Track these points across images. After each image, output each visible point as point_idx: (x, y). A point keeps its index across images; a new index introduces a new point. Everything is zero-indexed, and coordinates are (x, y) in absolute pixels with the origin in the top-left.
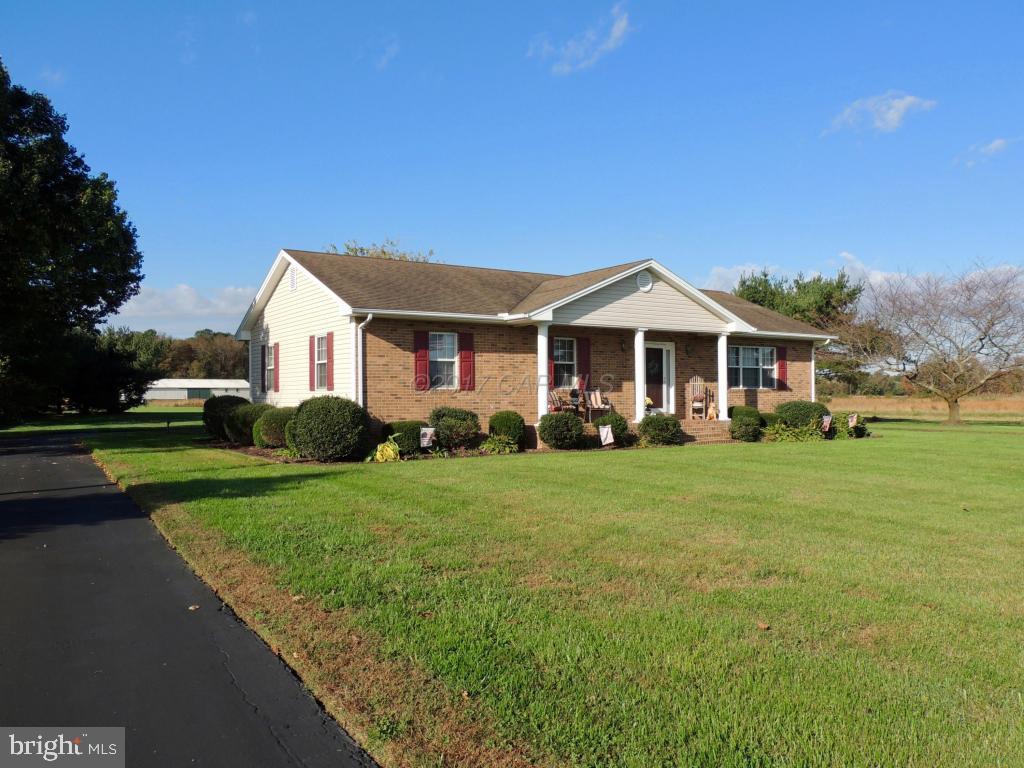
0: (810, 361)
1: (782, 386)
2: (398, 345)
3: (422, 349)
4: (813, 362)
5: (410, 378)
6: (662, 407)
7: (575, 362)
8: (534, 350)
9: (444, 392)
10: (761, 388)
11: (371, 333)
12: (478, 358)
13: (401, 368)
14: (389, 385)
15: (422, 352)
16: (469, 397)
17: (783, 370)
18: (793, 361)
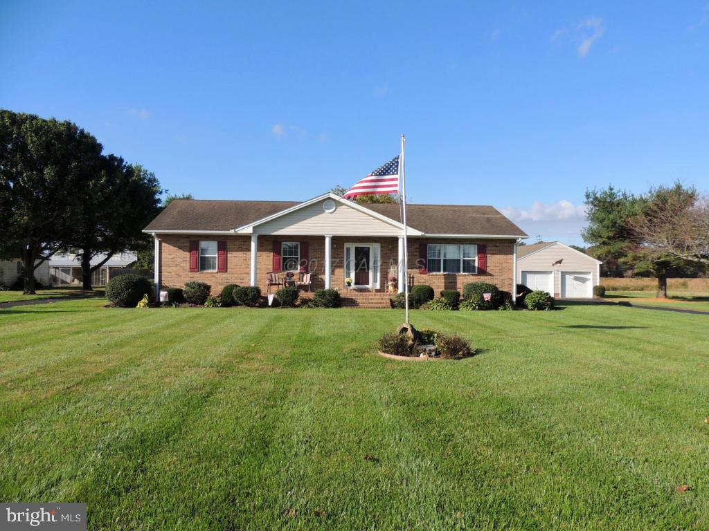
0: (512, 254)
1: (482, 271)
2: (181, 248)
3: (194, 250)
4: (515, 255)
5: (187, 266)
6: (368, 284)
7: (299, 257)
8: (249, 250)
9: (208, 273)
10: (461, 273)
11: (165, 242)
12: (229, 255)
13: (181, 261)
14: (175, 269)
15: (194, 252)
16: (223, 276)
17: (483, 262)
18: (494, 254)
